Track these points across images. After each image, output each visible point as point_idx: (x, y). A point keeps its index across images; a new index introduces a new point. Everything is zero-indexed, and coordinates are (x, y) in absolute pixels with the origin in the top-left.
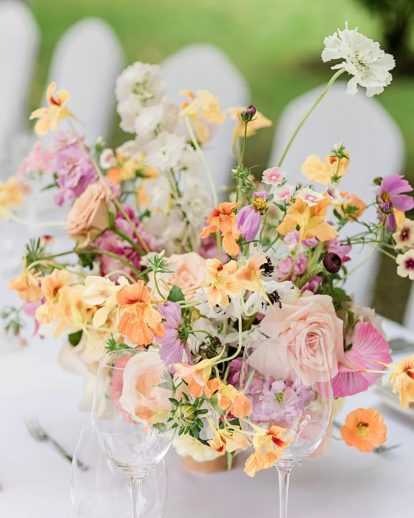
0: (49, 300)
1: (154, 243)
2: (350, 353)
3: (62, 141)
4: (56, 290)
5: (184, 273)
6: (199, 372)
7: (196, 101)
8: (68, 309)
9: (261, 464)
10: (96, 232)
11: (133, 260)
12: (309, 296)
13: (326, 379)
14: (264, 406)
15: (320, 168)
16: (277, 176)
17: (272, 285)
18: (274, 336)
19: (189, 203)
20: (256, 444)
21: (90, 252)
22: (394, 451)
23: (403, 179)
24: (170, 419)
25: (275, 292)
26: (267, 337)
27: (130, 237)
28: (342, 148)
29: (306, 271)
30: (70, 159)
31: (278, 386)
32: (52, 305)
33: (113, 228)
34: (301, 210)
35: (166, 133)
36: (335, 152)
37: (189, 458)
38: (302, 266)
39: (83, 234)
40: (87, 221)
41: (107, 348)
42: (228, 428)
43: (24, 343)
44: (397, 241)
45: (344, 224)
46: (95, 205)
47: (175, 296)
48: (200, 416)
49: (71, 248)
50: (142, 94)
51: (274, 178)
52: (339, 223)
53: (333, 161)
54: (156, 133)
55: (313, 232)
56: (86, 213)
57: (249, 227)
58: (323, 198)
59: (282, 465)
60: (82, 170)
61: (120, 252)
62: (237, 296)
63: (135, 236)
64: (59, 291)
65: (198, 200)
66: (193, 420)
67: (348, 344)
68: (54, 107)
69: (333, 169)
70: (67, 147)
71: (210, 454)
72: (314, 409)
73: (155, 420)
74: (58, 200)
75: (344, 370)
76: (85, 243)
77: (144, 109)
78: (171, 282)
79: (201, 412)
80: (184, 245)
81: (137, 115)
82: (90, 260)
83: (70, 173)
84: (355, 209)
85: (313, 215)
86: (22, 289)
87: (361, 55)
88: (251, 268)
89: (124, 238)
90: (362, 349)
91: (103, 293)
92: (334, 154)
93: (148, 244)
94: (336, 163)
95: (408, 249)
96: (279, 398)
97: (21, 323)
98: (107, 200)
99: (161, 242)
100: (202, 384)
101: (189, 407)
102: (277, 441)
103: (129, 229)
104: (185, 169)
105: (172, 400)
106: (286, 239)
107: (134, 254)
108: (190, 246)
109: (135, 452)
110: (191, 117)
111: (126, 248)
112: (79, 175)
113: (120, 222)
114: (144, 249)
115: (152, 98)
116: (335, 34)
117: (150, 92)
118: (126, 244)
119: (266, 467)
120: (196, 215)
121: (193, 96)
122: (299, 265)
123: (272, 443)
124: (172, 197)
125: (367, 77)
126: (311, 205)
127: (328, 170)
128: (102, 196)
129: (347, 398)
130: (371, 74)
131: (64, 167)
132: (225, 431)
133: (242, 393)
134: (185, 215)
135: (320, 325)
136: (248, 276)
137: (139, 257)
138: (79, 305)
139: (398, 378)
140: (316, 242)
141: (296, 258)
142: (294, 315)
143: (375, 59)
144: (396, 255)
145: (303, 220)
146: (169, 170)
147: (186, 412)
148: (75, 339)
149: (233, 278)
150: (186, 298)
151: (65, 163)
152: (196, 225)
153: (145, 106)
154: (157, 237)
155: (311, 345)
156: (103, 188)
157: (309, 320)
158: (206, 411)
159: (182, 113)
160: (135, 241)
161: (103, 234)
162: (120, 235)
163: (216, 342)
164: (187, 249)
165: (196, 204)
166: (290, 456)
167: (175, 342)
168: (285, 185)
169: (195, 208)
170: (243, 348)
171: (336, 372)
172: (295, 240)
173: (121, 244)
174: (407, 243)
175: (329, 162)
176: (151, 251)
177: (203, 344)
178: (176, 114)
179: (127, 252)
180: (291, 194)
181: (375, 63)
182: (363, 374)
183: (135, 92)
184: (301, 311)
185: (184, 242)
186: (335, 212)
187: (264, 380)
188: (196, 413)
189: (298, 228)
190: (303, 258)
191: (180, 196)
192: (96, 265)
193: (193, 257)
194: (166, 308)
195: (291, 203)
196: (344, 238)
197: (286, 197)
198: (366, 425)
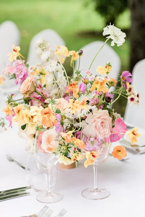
0: (17, 114)
1: (48, 95)
2: (114, 128)
3: (17, 63)
4: (19, 111)
5: (60, 105)
6: (68, 135)
7: (60, 49)
8: (23, 117)
9: (89, 163)
10: (30, 92)
11: (42, 101)
12: (100, 110)
13: (108, 136)
14: (88, 145)
15: (102, 70)
16: (89, 73)
17: (90, 107)
18: (90, 123)
19: (60, 82)
20: (87, 157)
21: (28, 99)
22: (127, 160)
23: (129, 72)
24: (60, 150)
25: (91, 109)
26: (88, 124)
27: (41, 93)
28: (109, 63)
29: (98, 103)
30: (20, 69)
31: (92, 139)
32: (18, 116)
33: (35, 91)
34: (97, 83)
35: (51, 60)
36: (107, 64)
37: (63, 164)
38: (97, 101)
39: (26, 93)
40: (28, 89)
41: (36, 129)
42: (77, 153)
43: (6, 129)
44: (127, 92)
45: (110, 87)
46: (30, 84)
47: (58, 112)
48: (69, 149)
49: (22, 98)
50: (42, 47)
51: (88, 73)
52: (108, 87)
53: (106, 67)
54: (48, 60)
55: (101, 90)
56: (27, 86)
57: (83, 89)
58: (104, 79)
59: (95, 164)
60: (24, 73)
61: (38, 98)
62: (79, 110)
63: (42, 93)
64: (20, 111)
65: (62, 81)
66: (67, 150)
67: (113, 125)
68: (15, 52)
69: (107, 70)
70: (19, 65)
71: (70, 162)
72: (103, 146)
73: (53, 151)
74: (16, 83)
75: (112, 133)
76: (27, 96)
77: (44, 52)
78: (56, 108)
79: (69, 148)
80: (58, 96)
81: (41, 54)
82: (28, 101)
83: (20, 74)
84: (113, 82)
85: (101, 85)
86: (7, 111)
87: (115, 33)
88: (84, 102)
89: (39, 94)
90: (118, 127)
91: (36, 111)
92: (107, 65)
93: (46, 96)
94: (107, 68)
95: (131, 95)
96: (92, 143)
97: (5, 123)
98: (34, 82)
99: (51, 95)
100: (70, 139)
101: (65, 146)
102: (94, 156)
103: (40, 91)
104: (57, 71)
105: (60, 144)
106: (92, 92)
107: (42, 99)
108: (60, 96)
109: (48, 161)
110: (59, 54)
111: (39, 97)
112: (23, 74)
113: (37, 89)
114: (45, 98)
115: (45, 48)
116: (107, 27)
117: (45, 47)
118: (40, 96)
119: (90, 165)
120: (62, 86)
121: (59, 48)
122: (96, 101)
123: (92, 157)
124: (54, 80)
125: (117, 40)
126: (101, 81)
127: (105, 70)
128: (32, 81)
129: (114, 142)
130: (118, 39)
131: (18, 72)
132: (76, 154)
133: (82, 141)
134: (58, 86)
135: (105, 119)
136: (83, 104)
137: (44, 100)
138: (27, 116)
139: (130, 135)
140: (102, 93)
141: (95, 99)
142: (97, 116)
143: (120, 34)
144: (127, 97)
145: (98, 86)
146: (52, 72)
147: (65, 148)
148: (24, 127)
149: (78, 105)
150: (61, 112)
151: (18, 71)
152: (62, 89)
153: (43, 51)
154: (49, 94)
155: (102, 126)
156: (32, 78)
157: (101, 118)
158: (71, 147)
159: (56, 53)
160: (42, 95)
161: (32, 93)
162: (38, 93)
163: (72, 126)
164: (59, 97)
165: (62, 82)
166: (97, 161)
167: (60, 126)
168: (92, 75)
169: (61, 84)
170: (81, 127)
171: (110, 134)
172: (95, 93)
173: (38, 96)
174: (131, 93)
175: (105, 67)
176: (47, 98)
177: (67, 127)
178: (54, 54)
179: (40, 98)
180: (94, 78)
181: (120, 36)
182: (118, 135)
183: (40, 47)
184: (98, 115)
185: (58, 95)
186: (107, 84)
187: (87, 138)
188: (68, 148)
189: (96, 89)
190: (97, 98)
191: (56, 80)
192: (30, 103)
193: (62, 100)
194: (57, 115)
195: (94, 81)
196: (110, 92)
197: (93, 79)
198: (120, 151)
